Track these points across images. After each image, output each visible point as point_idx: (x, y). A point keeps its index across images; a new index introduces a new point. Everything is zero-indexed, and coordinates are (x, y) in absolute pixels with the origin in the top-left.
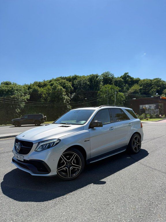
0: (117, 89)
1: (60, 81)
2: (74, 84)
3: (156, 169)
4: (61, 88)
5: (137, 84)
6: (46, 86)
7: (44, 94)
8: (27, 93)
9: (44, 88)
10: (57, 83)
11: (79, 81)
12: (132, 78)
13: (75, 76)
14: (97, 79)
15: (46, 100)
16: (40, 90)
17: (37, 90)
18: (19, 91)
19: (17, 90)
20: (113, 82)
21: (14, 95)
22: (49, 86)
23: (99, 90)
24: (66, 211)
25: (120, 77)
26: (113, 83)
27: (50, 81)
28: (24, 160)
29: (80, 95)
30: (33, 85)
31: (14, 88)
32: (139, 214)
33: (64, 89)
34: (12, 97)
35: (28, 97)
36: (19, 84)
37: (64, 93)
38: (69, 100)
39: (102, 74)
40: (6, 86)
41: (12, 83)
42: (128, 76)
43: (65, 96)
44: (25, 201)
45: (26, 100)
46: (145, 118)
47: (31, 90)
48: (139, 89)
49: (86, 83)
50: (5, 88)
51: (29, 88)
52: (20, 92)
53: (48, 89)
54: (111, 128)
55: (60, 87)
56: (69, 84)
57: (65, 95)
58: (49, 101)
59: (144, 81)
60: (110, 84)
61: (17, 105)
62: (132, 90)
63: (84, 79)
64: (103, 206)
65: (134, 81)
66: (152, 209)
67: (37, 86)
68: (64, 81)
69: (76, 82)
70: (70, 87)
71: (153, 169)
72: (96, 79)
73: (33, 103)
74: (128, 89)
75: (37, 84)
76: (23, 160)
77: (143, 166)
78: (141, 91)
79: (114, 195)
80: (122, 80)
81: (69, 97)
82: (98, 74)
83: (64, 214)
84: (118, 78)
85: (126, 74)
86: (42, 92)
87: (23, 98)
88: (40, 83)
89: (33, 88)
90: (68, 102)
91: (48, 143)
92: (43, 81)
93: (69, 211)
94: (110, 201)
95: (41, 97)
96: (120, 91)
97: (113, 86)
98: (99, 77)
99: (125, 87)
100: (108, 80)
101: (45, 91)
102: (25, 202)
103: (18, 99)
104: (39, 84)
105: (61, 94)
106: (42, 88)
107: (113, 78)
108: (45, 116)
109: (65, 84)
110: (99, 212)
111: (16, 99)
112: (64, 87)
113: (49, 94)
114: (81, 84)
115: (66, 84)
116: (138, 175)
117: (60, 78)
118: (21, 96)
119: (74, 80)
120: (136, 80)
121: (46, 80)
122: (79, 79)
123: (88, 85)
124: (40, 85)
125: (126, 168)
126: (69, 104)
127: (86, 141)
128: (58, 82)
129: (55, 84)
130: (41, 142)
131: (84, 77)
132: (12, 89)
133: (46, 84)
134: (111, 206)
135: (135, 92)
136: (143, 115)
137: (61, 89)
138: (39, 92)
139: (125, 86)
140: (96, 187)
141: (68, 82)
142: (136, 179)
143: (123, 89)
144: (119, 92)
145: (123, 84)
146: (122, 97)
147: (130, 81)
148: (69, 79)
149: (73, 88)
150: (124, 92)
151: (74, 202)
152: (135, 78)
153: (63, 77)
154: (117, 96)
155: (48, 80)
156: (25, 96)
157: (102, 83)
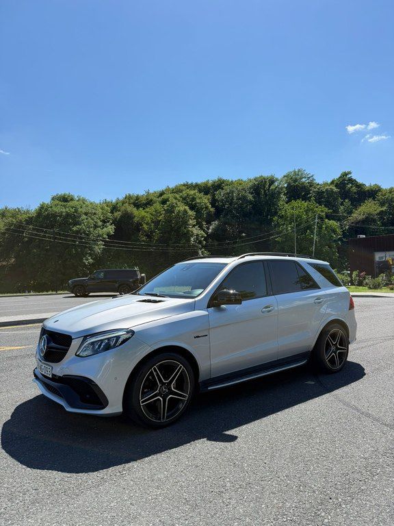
0: (322, 211)
1: (184, 194)
2: (216, 200)
3: (368, 415)
4: (185, 209)
5: (374, 199)
6: (152, 205)
7: (147, 224)
8: (108, 222)
9: (147, 210)
10: (176, 198)
11: (228, 194)
12: (359, 186)
13: (220, 180)
14: (272, 187)
15: (149, 236)
16: (138, 213)
17: (132, 214)
18: (90, 217)
19: (86, 214)
20: (312, 194)
21: (80, 225)
22: (158, 206)
23: (276, 213)
24: (119, 500)
25: (329, 182)
26: (311, 197)
27: (162, 194)
28: (53, 375)
29: (229, 225)
30: (123, 203)
31: (80, 210)
32: (286, 523)
33: (191, 213)
34: (75, 229)
35: (111, 229)
36: (92, 201)
37: (191, 222)
38: (202, 237)
39: (285, 176)
40: (63, 203)
41: (76, 197)
42: (351, 180)
43: (194, 229)
44: (40, 469)
45: (105, 236)
46: (387, 285)
47: (118, 214)
48: (378, 211)
49: (244, 198)
50: (59, 209)
51: (114, 208)
52: (93, 219)
53: (156, 211)
54: (266, 307)
55: (182, 207)
56: (205, 200)
57: (194, 226)
58: (157, 240)
59: (390, 192)
60: (305, 198)
61: (86, 247)
62: (359, 214)
63: (240, 188)
64: (208, 495)
65: (365, 192)
66: (323, 514)
67: (132, 205)
68: (192, 192)
69: (220, 195)
70: (207, 208)
71: (363, 413)
72: (269, 187)
73: (122, 243)
74: (350, 213)
75: (132, 201)
76: (50, 376)
77: (341, 405)
78: (382, 218)
79: (243, 471)
80: (335, 190)
81: (204, 231)
82: (276, 176)
83: (112, 505)
84: (326, 184)
85: (346, 174)
86: (143, 218)
87: (100, 231)
88: (137, 198)
89: (123, 208)
90: (200, 242)
91: (106, 339)
92: (144, 193)
93: (126, 500)
94: (228, 485)
95: (139, 230)
96: (329, 217)
97: (312, 204)
98: (276, 184)
99: (342, 207)
100: (298, 189)
101: (148, 215)
102: (39, 471)
103: (88, 235)
104: (137, 200)
105: (185, 223)
106: (141, 209)
107: (311, 184)
108: (143, 275)
109: (194, 199)
110: (195, 507)
111: (85, 233)
112: (192, 208)
113: (157, 223)
114: (233, 199)
115: (198, 201)
116: (320, 426)
117: (184, 185)
118: (96, 227)
119: (216, 190)
120: (372, 190)
121: (151, 191)
122: (227, 189)
123: (250, 202)
124: (138, 203)
125: (296, 407)
126: (203, 247)
127: (198, 337)
128: (178, 196)
129: (172, 200)
130: (90, 335)
131: (240, 182)
132: (76, 211)
133: (151, 200)
134: (227, 496)
135: (368, 220)
136: (382, 277)
137: (185, 211)
138: (136, 219)
139: (342, 204)
140: (208, 449)
141: (202, 194)
142: (311, 436)
143: (336, 211)
144: (326, 220)
145: (337, 199)
146: (334, 231)
147: (355, 193)
148: (205, 189)
149: (212, 210)
150: (338, 219)
151: (145, 480)
152: (367, 185)
153: (192, 184)
154: (320, 228)
155: (156, 190)
156: (104, 226)
157: (283, 197)
